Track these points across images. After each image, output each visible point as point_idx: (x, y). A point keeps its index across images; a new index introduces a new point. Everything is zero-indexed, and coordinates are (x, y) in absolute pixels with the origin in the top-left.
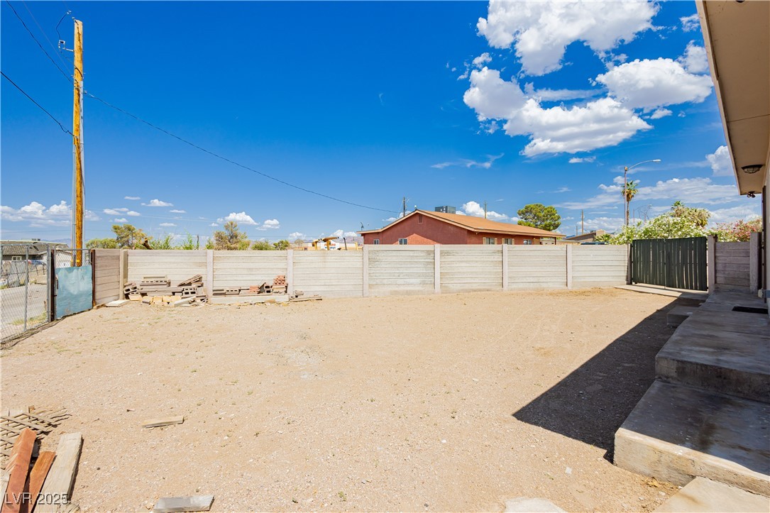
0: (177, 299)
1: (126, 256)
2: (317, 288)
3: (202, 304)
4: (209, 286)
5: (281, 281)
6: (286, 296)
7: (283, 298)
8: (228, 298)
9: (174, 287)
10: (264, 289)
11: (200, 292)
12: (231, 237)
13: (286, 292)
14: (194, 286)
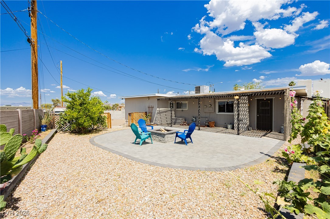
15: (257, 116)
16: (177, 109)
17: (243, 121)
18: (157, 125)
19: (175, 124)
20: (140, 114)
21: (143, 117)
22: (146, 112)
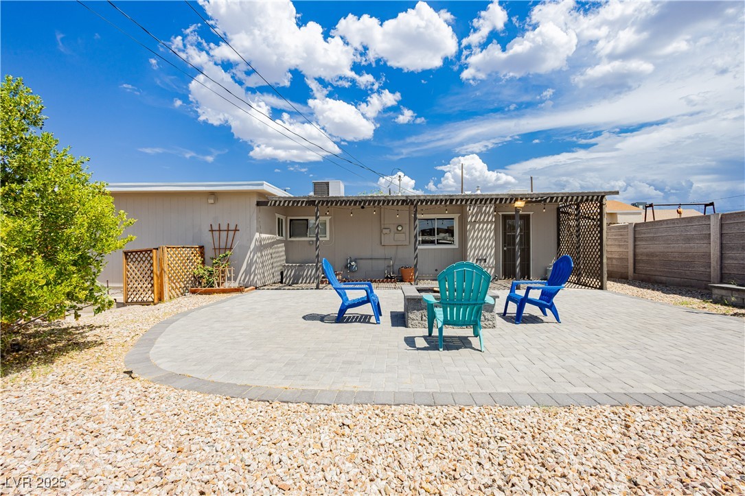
15: (503, 249)
16: (293, 239)
17: (487, 261)
18: (256, 288)
19: (297, 283)
20: (183, 253)
21: (192, 265)
22: (202, 248)
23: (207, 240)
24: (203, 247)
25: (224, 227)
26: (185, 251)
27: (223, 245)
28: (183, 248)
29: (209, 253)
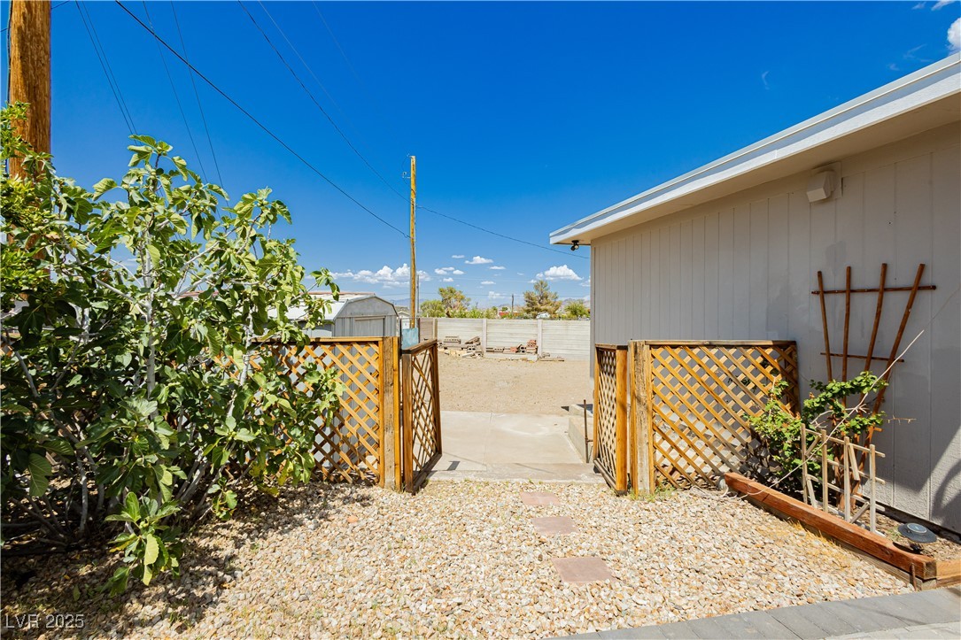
0: (464, 353)
1: (436, 321)
2: (561, 352)
3: (479, 357)
4: (484, 345)
5: (533, 344)
6: (536, 356)
7: (533, 358)
8: (495, 354)
9: (463, 344)
10: (520, 349)
11: (478, 349)
12: (542, 298)
13: (536, 352)
14: (474, 344)
20: (711, 363)
21: (746, 400)
22: (787, 348)
23: (806, 321)
24: (792, 344)
25: (867, 277)
26: (719, 355)
27: (859, 344)
28: (711, 346)
29: (811, 366)
